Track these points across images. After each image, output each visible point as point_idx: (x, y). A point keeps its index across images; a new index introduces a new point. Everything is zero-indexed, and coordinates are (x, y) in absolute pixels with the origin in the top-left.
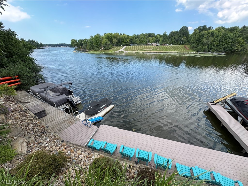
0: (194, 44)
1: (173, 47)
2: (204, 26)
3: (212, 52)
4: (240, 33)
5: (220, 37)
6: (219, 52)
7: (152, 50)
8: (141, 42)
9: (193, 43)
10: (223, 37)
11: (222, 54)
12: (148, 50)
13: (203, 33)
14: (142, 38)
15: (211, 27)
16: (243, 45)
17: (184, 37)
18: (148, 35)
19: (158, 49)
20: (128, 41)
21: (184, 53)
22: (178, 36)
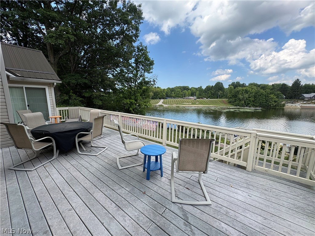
0: (231, 99)
1: (211, 102)
2: (238, 82)
3: (249, 107)
5: (254, 94)
6: (256, 106)
7: (191, 103)
8: (177, 95)
10: (256, 93)
11: (259, 109)
12: (187, 104)
13: (238, 90)
14: (178, 92)
15: (244, 83)
16: (277, 101)
17: (220, 92)
18: (182, 88)
19: (197, 103)
20: (164, 94)
21: (224, 107)
22: (214, 91)
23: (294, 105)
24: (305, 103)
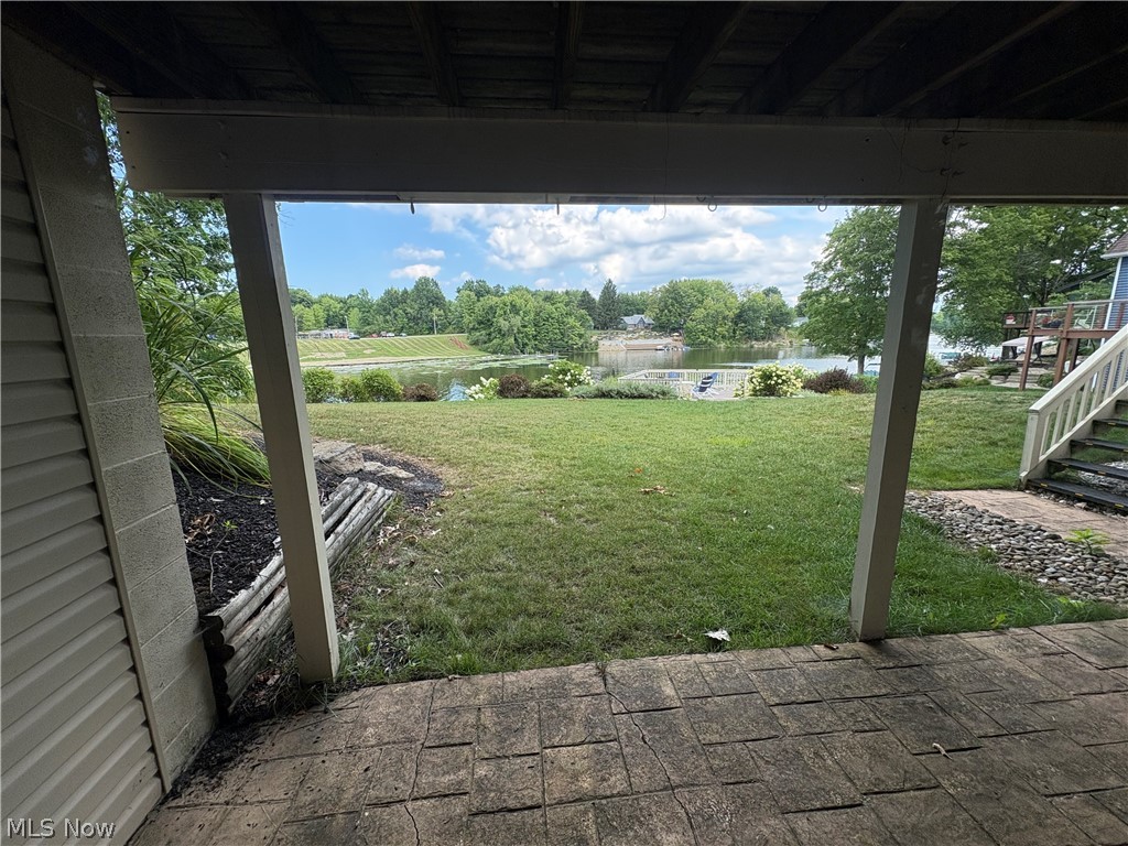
0: (477, 333)
3: (529, 354)
4: (566, 305)
5: (532, 315)
6: (544, 352)
9: (473, 329)
10: (538, 314)
13: (492, 303)
15: (499, 286)
16: (583, 335)
19: (366, 352)
23: (613, 343)
24: (631, 339)
